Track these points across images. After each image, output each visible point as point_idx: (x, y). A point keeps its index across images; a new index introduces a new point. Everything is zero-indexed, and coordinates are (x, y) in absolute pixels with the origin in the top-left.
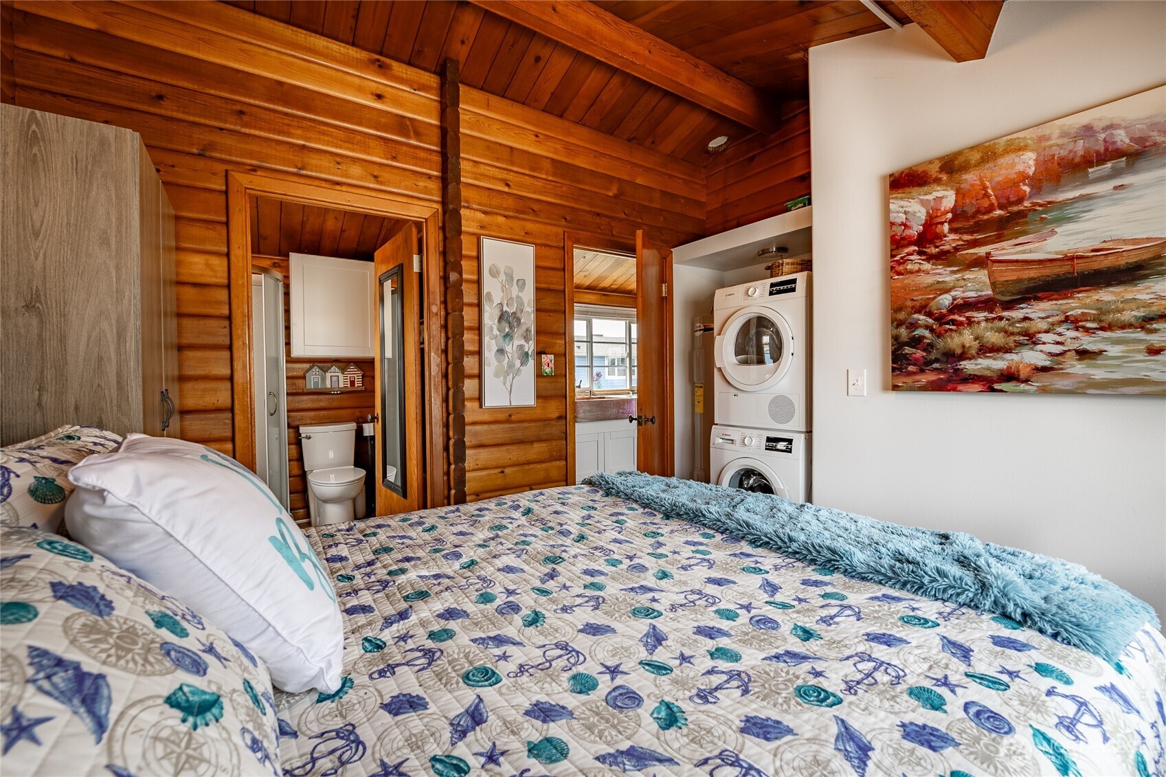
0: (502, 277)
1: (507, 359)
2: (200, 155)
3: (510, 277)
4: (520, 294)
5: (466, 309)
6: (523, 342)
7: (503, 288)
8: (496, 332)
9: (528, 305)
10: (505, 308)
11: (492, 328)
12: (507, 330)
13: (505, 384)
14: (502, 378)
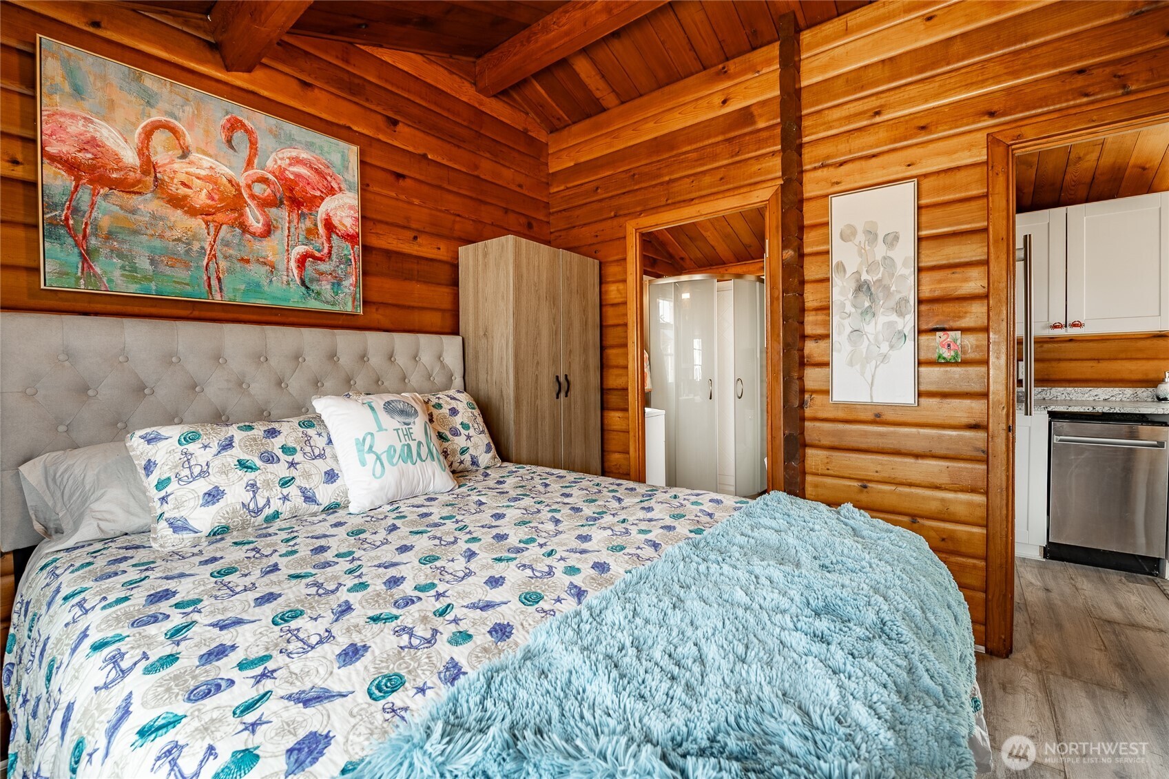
0: (861, 237)
1: (866, 343)
2: (615, 216)
3: (871, 235)
4: (890, 254)
5: (808, 288)
6: (894, 317)
7: (861, 251)
8: (849, 308)
9: (905, 264)
10: (864, 277)
11: (843, 305)
12: (867, 304)
13: (862, 374)
14: (858, 367)
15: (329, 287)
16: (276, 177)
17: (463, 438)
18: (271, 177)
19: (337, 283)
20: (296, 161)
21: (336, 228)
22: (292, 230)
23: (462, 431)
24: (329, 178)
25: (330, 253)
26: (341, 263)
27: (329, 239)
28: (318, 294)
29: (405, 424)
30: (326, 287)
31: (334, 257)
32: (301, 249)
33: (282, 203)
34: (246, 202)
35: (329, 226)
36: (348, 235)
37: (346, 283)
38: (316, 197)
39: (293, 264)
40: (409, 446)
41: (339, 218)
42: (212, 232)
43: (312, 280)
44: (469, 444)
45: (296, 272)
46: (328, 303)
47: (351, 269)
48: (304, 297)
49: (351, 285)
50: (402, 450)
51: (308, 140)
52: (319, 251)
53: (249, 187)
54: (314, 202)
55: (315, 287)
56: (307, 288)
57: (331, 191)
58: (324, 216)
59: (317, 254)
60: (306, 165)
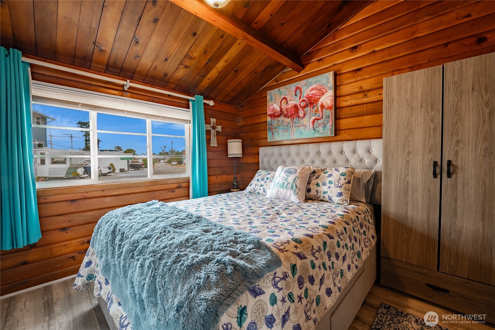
15: (322, 128)
16: (306, 98)
17: (327, 187)
18: (305, 99)
19: (325, 126)
20: (313, 89)
21: (324, 106)
22: (311, 112)
23: (328, 184)
24: (322, 90)
25: (322, 116)
26: (326, 118)
27: (322, 111)
28: (318, 131)
29: (287, 176)
30: (321, 129)
31: (324, 117)
32: (313, 118)
33: (308, 105)
34: (299, 109)
35: (322, 107)
36: (329, 107)
37: (328, 125)
38: (318, 98)
39: (311, 124)
40: (284, 183)
41: (325, 102)
42: (292, 120)
43: (316, 127)
44: (328, 190)
45: (312, 126)
46: (321, 134)
47: (330, 120)
48: (314, 134)
49: (330, 125)
50: (281, 184)
51: (316, 80)
52: (319, 117)
53: (300, 104)
54: (317, 101)
55: (317, 129)
56: (315, 130)
57: (323, 94)
58: (321, 104)
59: (318, 118)
60: (315, 89)
